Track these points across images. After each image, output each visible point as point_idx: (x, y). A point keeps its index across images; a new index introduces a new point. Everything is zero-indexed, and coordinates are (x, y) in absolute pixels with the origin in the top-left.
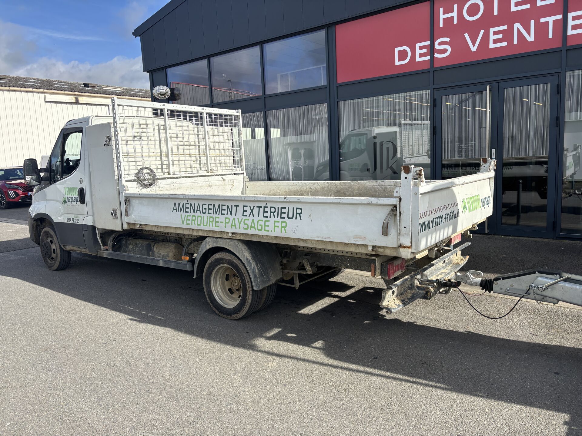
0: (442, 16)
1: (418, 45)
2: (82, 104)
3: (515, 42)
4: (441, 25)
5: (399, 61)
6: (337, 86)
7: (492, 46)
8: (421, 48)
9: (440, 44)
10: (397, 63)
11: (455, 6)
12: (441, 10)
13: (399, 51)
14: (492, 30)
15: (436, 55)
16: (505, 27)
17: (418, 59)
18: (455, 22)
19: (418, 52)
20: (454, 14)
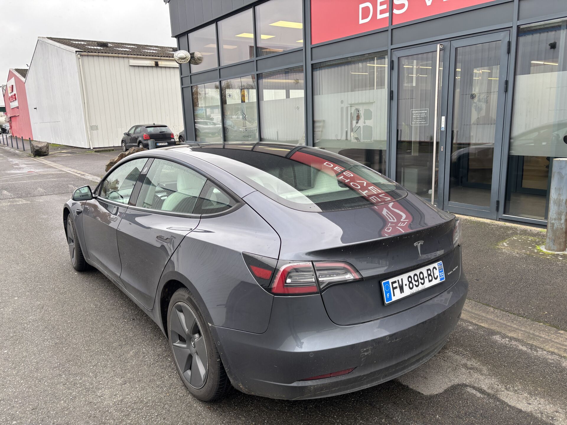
1: (379, 1)
2: (161, 67)
5: (362, 19)
6: (311, 48)
8: (381, 4)
10: (361, 22)
15: (395, 11)
17: (379, 17)
19: (380, 8)
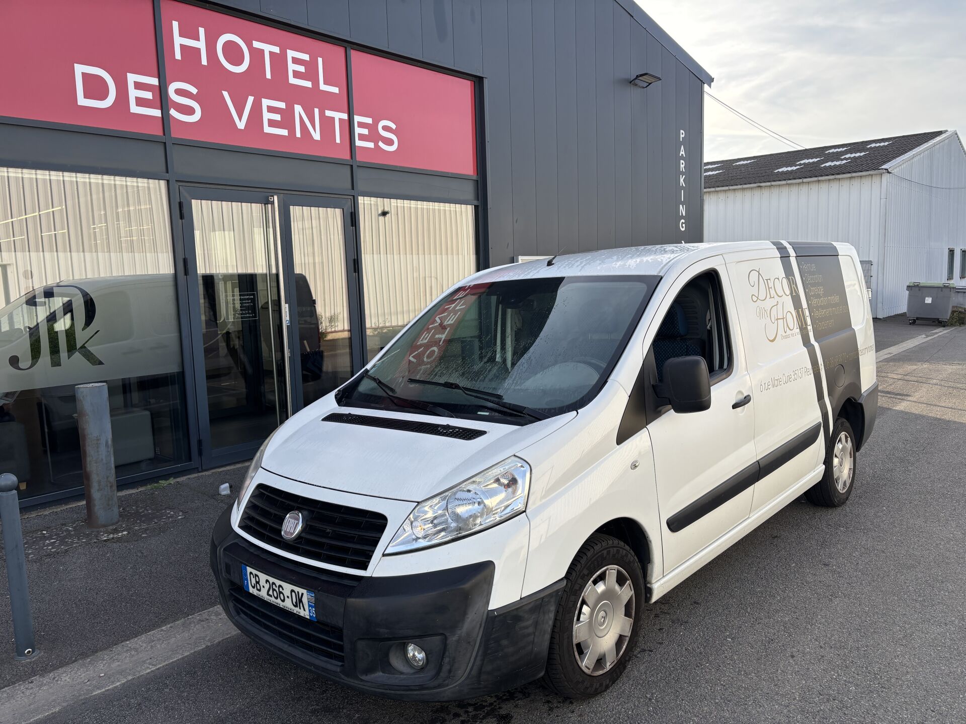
0: (179, 41)
1: (132, 78)
3: (298, 135)
4: (178, 56)
5: (86, 96)
7: (267, 129)
8: (139, 86)
9: (179, 92)
10: (82, 101)
11: (202, 31)
12: (175, 24)
13: (85, 76)
14: (266, 103)
15: (173, 112)
16: (282, 105)
17: (134, 109)
18: (204, 62)
19: (133, 93)
20: (201, 44)
